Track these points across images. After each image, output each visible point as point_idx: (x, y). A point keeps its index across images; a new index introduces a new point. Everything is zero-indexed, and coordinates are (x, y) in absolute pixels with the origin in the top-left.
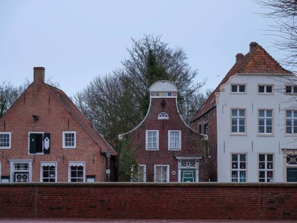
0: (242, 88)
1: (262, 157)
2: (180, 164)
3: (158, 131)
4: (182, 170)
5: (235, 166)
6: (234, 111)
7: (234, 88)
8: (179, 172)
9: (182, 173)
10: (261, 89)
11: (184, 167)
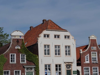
0: (48, 36)
1: (56, 66)
2: (26, 69)
3: (15, 54)
4: (27, 72)
5: (46, 70)
6: (45, 46)
7: (45, 36)
8: (26, 73)
9: (27, 74)
10: (55, 36)
11: (28, 71)
